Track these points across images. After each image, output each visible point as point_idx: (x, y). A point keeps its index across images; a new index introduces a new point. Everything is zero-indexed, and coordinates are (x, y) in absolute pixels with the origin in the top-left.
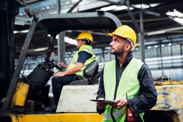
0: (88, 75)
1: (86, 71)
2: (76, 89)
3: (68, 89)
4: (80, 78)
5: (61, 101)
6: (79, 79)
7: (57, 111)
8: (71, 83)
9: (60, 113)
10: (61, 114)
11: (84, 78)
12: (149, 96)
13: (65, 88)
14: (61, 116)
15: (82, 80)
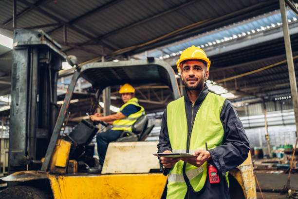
0: (137, 130)
1: (135, 126)
2: (124, 147)
3: (115, 147)
4: (128, 134)
5: (107, 161)
6: (127, 136)
7: (102, 172)
8: (118, 140)
9: (106, 174)
10: (107, 176)
11: (133, 134)
12: (240, 145)
13: (111, 145)
14: (108, 178)
15: (131, 137)
